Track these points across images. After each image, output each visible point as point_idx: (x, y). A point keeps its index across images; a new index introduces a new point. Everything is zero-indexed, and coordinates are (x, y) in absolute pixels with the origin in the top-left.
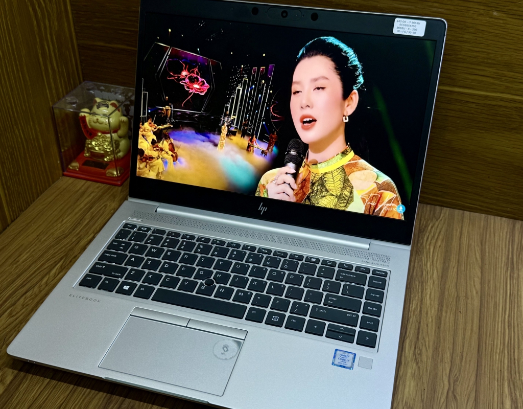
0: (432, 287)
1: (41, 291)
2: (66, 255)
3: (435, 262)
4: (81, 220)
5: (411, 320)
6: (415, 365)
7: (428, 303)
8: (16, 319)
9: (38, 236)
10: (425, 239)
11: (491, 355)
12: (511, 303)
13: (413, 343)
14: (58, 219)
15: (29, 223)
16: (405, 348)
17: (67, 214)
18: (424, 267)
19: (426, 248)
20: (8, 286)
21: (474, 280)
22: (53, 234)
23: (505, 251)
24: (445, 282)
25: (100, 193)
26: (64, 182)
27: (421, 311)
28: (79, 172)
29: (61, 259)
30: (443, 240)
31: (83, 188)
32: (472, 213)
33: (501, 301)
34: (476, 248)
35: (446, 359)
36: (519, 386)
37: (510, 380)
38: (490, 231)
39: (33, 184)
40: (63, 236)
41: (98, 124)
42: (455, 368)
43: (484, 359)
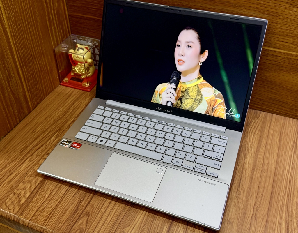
0: (250, 157)
1: (46, 148)
2: (60, 130)
3: (253, 143)
4: (68, 110)
5: (237, 175)
6: (236, 200)
7: (247, 166)
8: (33, 163)
9: (46, 118)
10: (250, 129)
11: (278, 196)
12: (292, 168)
13: (236, 188)
14: (57, 109)
15: (42, 110)
16: (232, 190)
17: (61, 106)
18: (247, 146)
19: (249, 135)
20: (30, 144)
21: (274, 154)
22: (53, 117)
23: (293, 138)
24: (258, 155)
25: (78, 96)
26: (61, 88)
27: (242, 171)
28: (68, 83)
29: (57, 131)
30: (259, 130)
31: (70, 92)
32: (277, 115)
33: (287, 166)
34: (277, 136)
35: (253, 198)
36: (291, 215)
37: (287, 211)
38: (286, 126)
39: (44, 90)
40: (59, 119)
41: (78, 58)
42: (257, 203)
43: (274, 199)
